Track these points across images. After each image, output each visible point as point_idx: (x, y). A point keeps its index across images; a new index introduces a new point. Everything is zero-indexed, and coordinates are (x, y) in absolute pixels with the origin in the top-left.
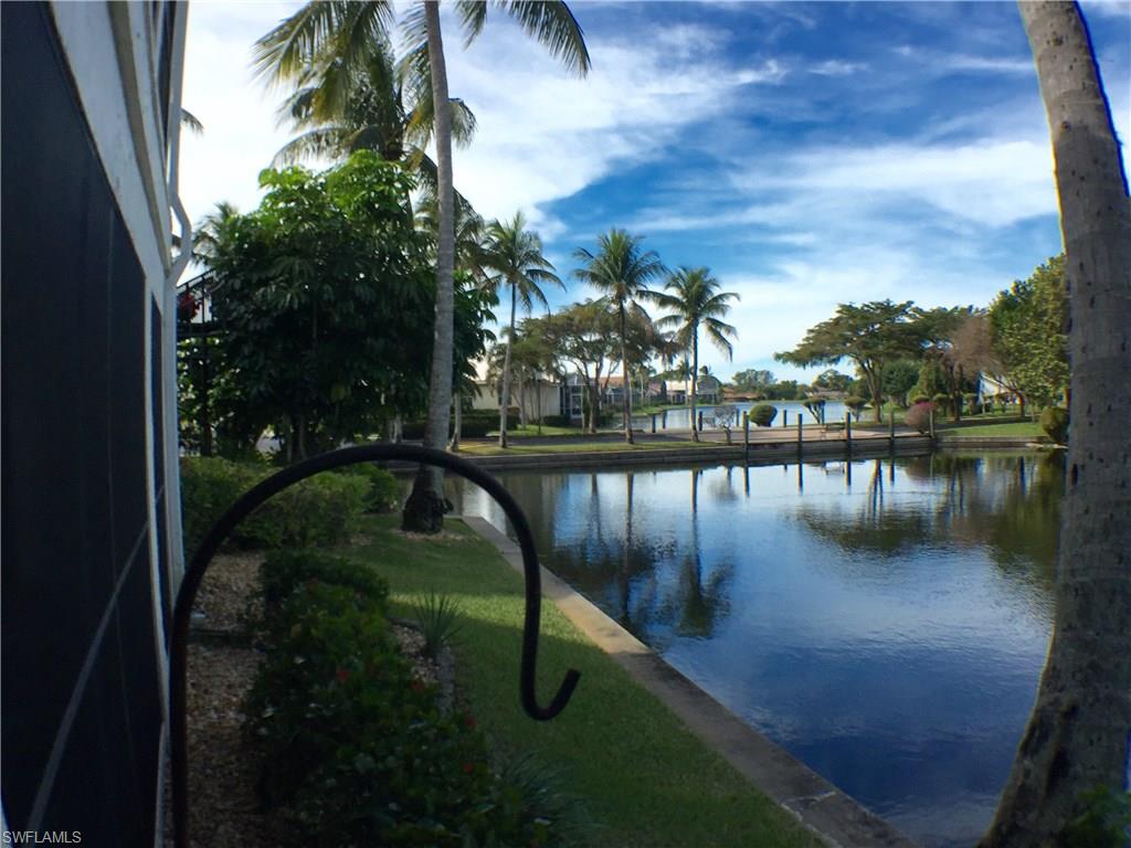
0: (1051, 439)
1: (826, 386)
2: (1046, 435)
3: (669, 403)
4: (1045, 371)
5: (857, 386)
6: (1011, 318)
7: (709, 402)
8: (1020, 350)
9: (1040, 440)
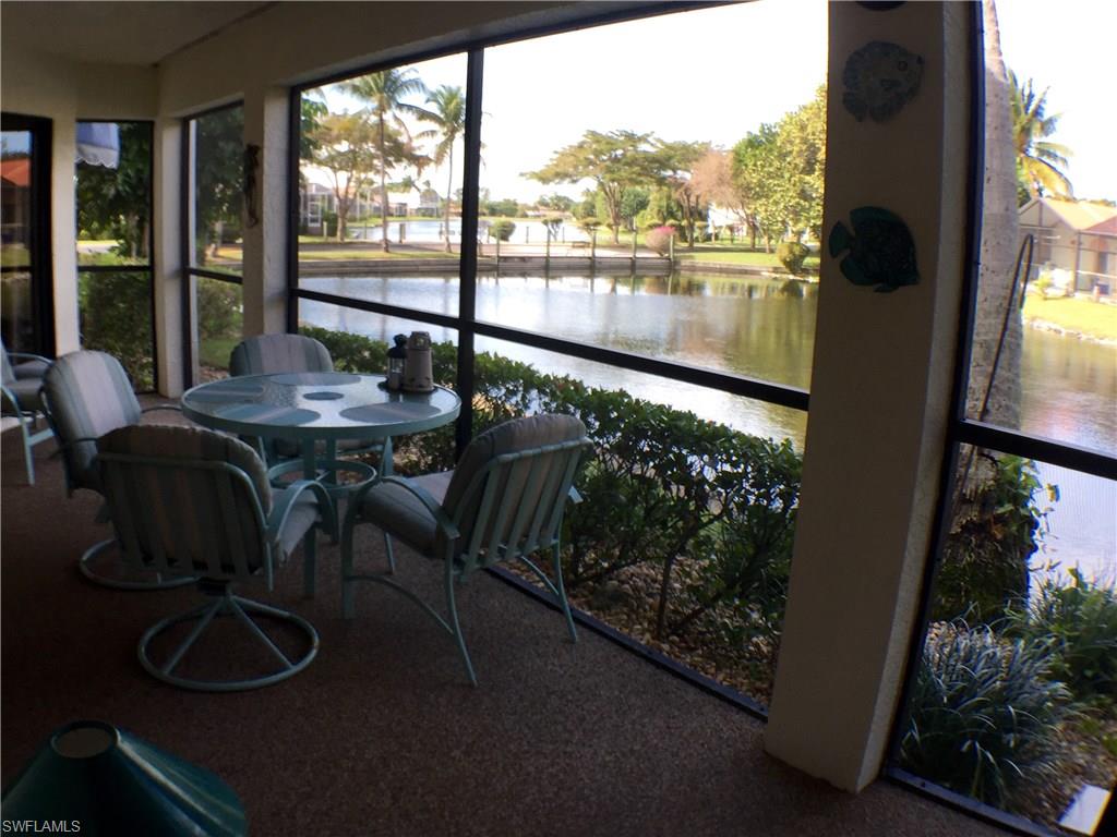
0: (787, 270)
1: (547, 205)
2: (782, 265)
3: (392, 215)
4: (786, 208)
5: (580, 208)
6: (755, 156)
7: (431, 216)
8: (761, 185)
9: (776, 270)
